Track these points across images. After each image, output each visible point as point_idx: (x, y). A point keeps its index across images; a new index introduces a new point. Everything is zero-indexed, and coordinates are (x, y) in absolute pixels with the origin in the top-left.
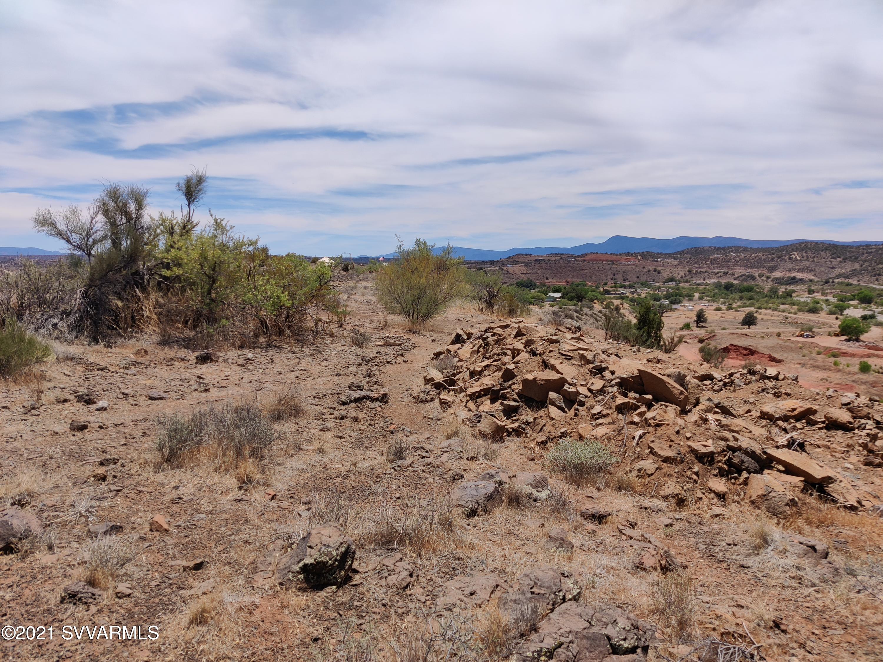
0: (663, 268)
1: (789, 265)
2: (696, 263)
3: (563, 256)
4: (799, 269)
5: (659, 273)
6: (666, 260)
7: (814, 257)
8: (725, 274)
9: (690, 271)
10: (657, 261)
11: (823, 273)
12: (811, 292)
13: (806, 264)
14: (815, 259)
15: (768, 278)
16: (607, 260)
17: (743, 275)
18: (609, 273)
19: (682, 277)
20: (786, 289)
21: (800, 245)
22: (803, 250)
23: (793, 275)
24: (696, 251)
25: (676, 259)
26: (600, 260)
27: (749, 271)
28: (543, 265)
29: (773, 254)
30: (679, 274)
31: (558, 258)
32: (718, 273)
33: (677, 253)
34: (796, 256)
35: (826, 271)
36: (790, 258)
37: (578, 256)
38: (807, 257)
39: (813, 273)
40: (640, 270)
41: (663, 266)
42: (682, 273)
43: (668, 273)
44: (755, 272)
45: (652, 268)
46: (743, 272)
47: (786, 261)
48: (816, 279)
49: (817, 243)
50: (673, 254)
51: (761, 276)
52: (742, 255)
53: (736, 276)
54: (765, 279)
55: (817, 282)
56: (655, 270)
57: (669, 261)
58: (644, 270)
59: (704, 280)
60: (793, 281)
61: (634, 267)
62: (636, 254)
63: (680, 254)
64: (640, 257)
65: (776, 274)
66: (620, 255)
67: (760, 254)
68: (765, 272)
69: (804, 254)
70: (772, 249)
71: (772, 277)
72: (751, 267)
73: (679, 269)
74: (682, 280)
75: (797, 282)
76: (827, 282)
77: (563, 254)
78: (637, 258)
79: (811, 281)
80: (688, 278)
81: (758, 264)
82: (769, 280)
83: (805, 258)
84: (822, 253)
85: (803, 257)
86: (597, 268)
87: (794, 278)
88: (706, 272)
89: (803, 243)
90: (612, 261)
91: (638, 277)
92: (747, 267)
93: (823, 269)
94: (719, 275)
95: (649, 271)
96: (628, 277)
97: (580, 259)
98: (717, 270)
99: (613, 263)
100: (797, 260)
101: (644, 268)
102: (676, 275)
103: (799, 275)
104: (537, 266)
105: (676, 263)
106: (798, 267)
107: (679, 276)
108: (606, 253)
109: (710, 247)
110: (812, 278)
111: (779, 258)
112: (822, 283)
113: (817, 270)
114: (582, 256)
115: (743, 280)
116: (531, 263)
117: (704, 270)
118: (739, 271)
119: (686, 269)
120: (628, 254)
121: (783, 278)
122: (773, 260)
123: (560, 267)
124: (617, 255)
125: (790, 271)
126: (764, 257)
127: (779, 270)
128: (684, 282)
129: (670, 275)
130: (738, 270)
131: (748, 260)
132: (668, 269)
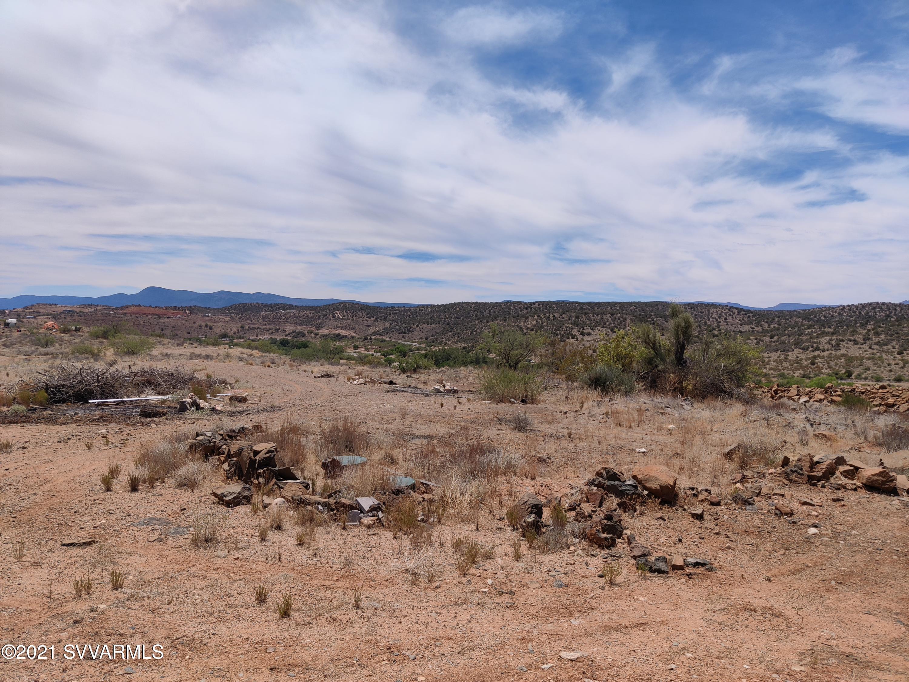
0: (215, 324)
1: (333, 323)
2: (248, 319)
3: (98, 308)
4: (342, 327)
5: (211, 328)
6: (217, 316)
7: (353, 316)
8: (277, 330)
9: (242, 327)
10: (208, 316)
11: (362, 331)
12: (356, 347)
13: (348, 322)
14: (354, 318)
15: (316, 334)
16: (152, 314)
17: (294, 332)
18: (157, 327)
19: (235, 333)
20: (335, 345)
21: (340, 305)
22: (344, 310)
23: (337, 332)
24: (244, 307)
25: (227, 314)
26: (144, 314)
27: (299, 328)
28: (76, 317)
29: (319, 312)
30: (231, 329)
31: (92, 310)
32: (270, 329)
33: (225, 308)
34: (338, 314)
35: (364, 329)
36: (334, 317)
37: (117, 308)
38: (347, 315)
39: (354, 331)
40: (191, 325)
41: (215, 321)
42: (234, 329)
43: (221, 329)
44: (304, 329)
45: (203, 324)
46: (294, 329)
47: (330, 319)
48: (357, 336)
49: (353, 303)
50: (222, 309)
51: (310, 332)
52: (292, 312)
53: (287, 332)
54: (314, 336)
55: (358, 338)
56: (207, 326)
57: (220, 317)
58: (196, 326)
59: (257, 336)
60: (339, 337)
61: (184, 322)
62: (183, 308)
63: (229, 309)
64: (188, 312)
65: (322, 332)
66: (166, 308)
67: (308, 312)
68: (313, 329)
69: (345, 313)
70: (317, 308)
71: (320, 334)
72: (300, 324)
73: (232, 325)
74: (235, 336)
75: (341, 338)
76: (366, 339)
77: (97, 306)
78: (185, 312)
79: (353, 337)
80: (241, 333)
81: (306, 322)
82: (317, 337)
83: (346, 317)
84: (359, 313)
85: (344, 316)
86: (142, 323)
87: (339, 335)
88: (258, 328)
89: (342, 303)
90: (158, 315)
91: (189, 333)
92: (296, 324)
93: (361, 328)
94: (271, 331)
95: (200, 326)
96: (178, 333)
97: (120, 311)
98: (268, 327)
99: (160, 318)
100: (340, 319)
101: (194, 323)
102: (228, 331)
103: (342, 332)
104: (68, 319)
105: (228, 318)
106: (341, 325)
107: (232, 332)
108: (150, 306)
109: (257, 303)
110: (353, 335)
111: (324, 316)
112: (362, 340)
113: (357, 328)
114: (122, 308)
115: (294, 337)
116: (60, 315)
117: (256, 326)
118: (290, 328)
119: (239, 325)
120: (175, 308)
121: (330, 335)
122: (319, 318)
123: (97, 320)
124: (162, 308)
125: (334, 328)
126: (311, 315)
127: (326, 327)
128: (237, 338)
129: (223, 331)
130: (288, 327)
131: (297, 317)
132: (220, 325)
